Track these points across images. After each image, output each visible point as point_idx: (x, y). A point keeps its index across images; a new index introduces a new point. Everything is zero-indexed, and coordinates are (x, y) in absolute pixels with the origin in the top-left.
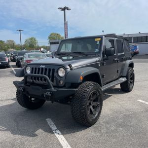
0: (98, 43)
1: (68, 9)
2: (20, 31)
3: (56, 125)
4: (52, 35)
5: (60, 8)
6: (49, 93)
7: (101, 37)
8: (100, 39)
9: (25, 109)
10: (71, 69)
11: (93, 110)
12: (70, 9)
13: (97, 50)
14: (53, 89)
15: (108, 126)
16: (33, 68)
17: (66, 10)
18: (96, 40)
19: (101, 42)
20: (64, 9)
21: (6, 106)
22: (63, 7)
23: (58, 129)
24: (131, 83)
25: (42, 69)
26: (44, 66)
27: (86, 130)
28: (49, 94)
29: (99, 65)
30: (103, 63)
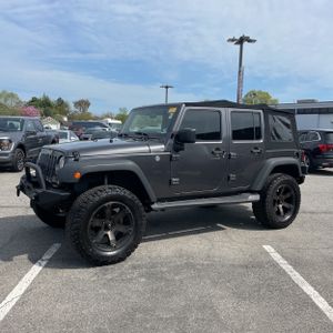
0: (170, 117)
1: (250, 41)
2: (167, 88)
10: (76, 160)
12: (255, 41)
13: (164, 131)
17: (245, 43)
18: (170, 110)
29: (158, 159)
30: (171, 156)
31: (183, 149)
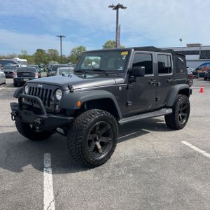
0: (124, 58)
1: (122, 8)
2: (61, 37)
3: (52, 161)
4: (108, 43)
5: (112, 7)
6: (39, 119)
7: (129, 50)
8: (126, 53)
9: (26, 139)
10: (71, 92)
11: (99, 147)
12: (126, 8)
13: (121, 69)
14: (45, 116)
15: (117, 170)
16: (31, 88)
17: (120, 9)
18: (123, 53)
19: (128, 56)
20: (117, 8)
21: (8, 133)
22: (115, 5)
23: (52, 167)
24: (183, 117)
25: (40, 89)
26: (41, 86)
27: (84, 172)
28: (38, 121)
29: (120, 88)
30: (128, 86)
31: (135, 81)
